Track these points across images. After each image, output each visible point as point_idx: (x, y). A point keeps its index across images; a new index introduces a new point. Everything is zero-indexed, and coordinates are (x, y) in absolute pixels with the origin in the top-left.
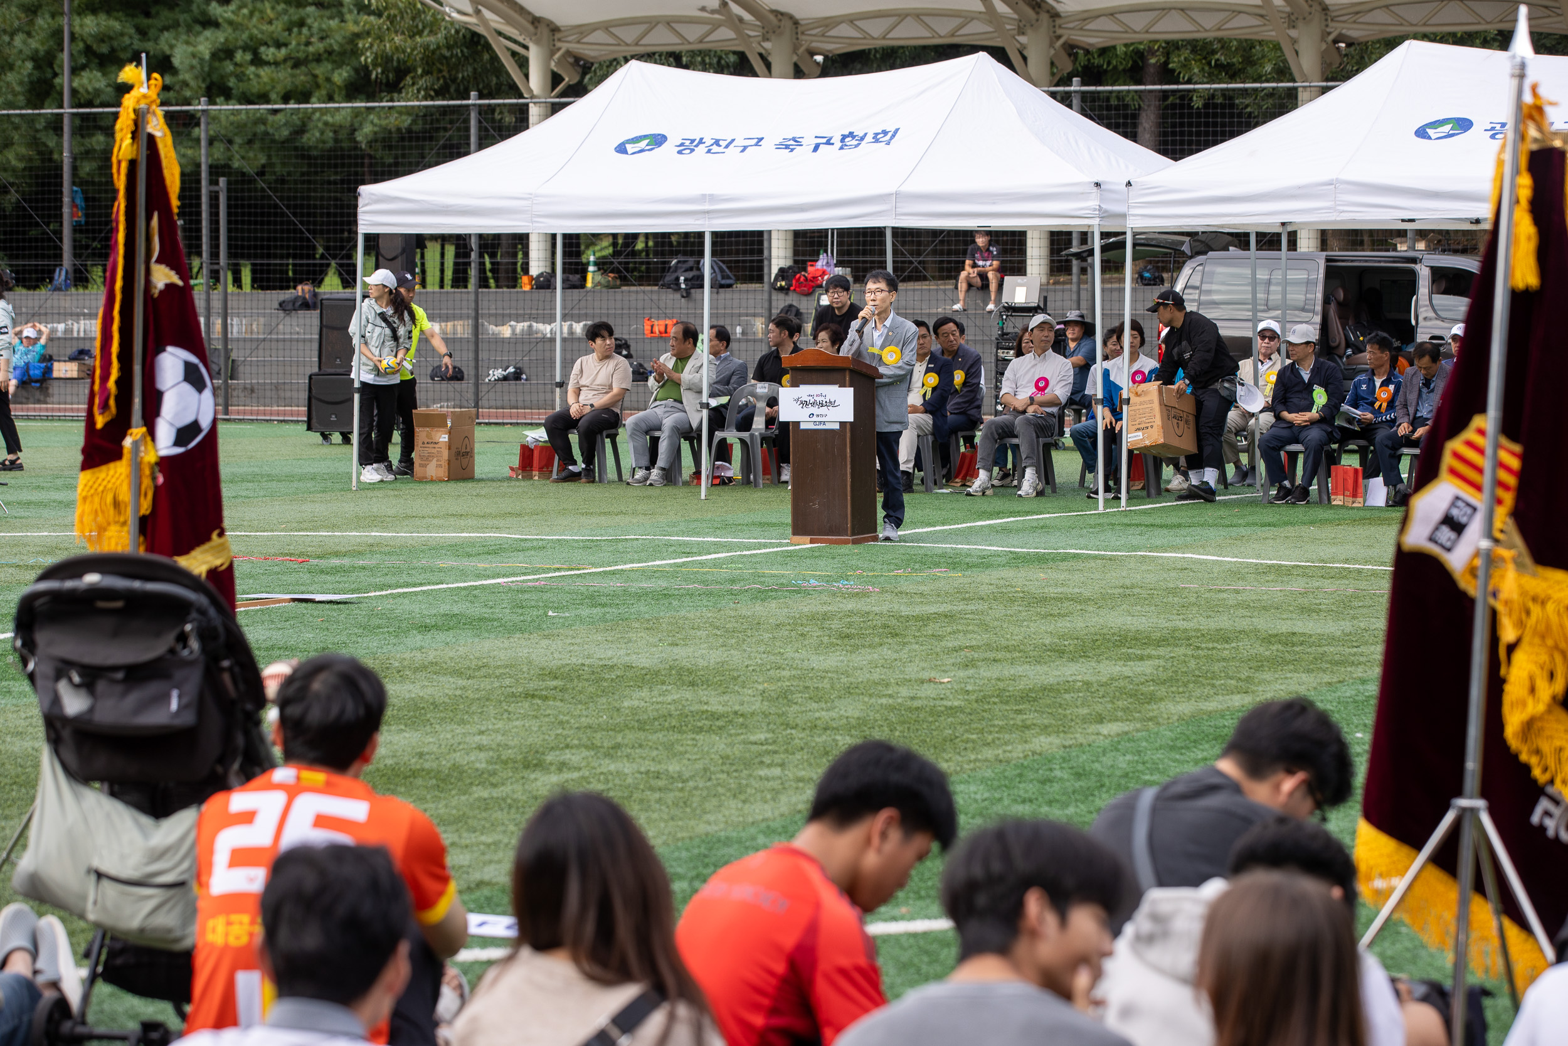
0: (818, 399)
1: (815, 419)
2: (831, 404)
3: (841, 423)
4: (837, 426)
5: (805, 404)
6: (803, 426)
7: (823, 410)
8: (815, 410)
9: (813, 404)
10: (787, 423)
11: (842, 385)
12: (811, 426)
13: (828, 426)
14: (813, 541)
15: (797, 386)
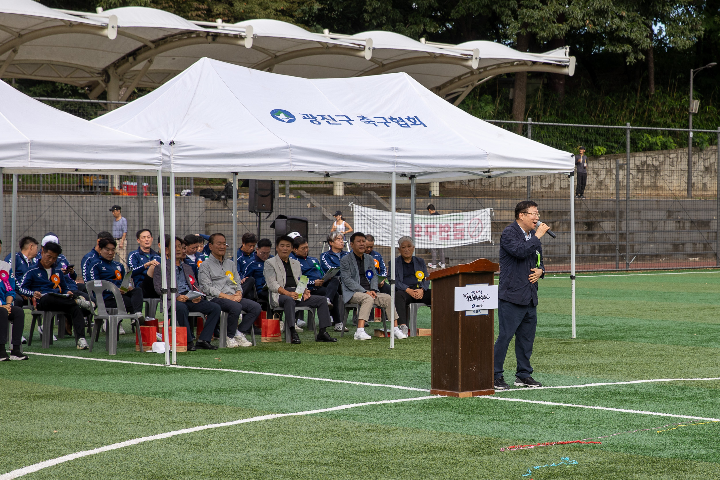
0: (477, 294)
1: (475, 308)
2: (485, 297)
3: (489, 310)
4: (487, 313)
5: (469, 298)
7: (480, 302)
8: (475, 302)
9: (474, 298)
11: (491, 283)
12: (472, 314)
13: (482, 313)
14: (474, 395)
15: (465, 286)
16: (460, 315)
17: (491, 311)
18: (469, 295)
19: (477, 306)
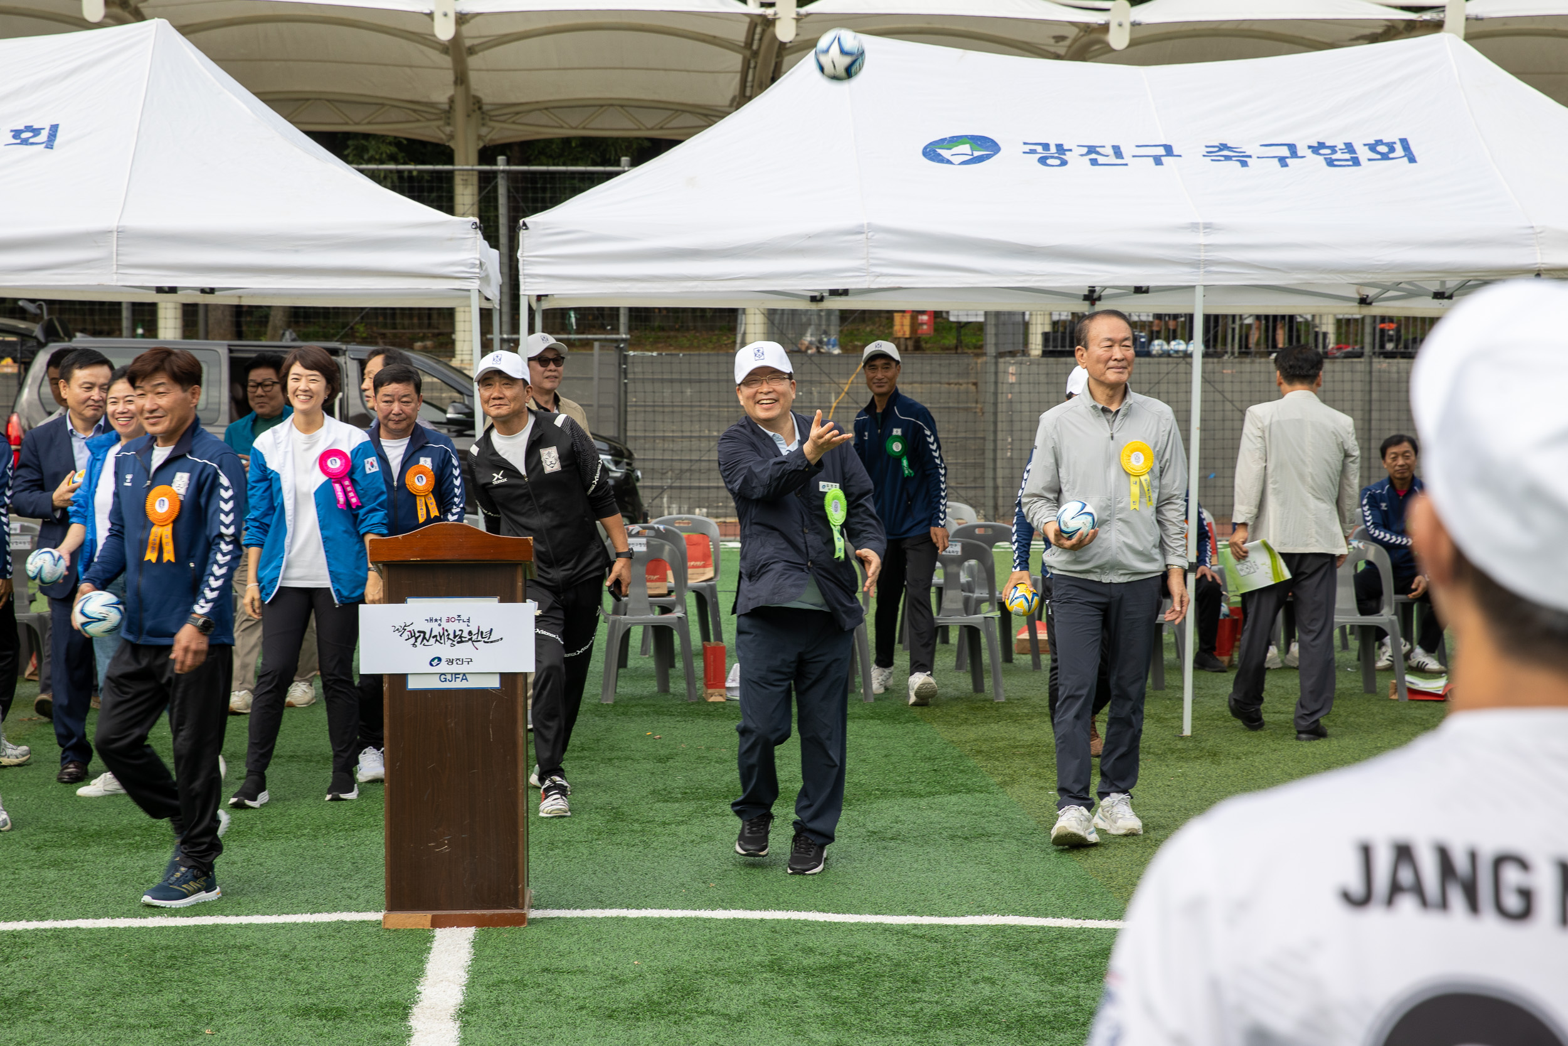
0: (452, 627)
1: (443, 668)
2: (484, 636)
3: (502, 675)
4: (494, 683)
5: (420, 637)
6: (413, 684)
7: (464, 650)
8: (445, 650)
9: (439, 638)
10: (378, 679)
11: (508, 597)
12: (435, 684)
13: (473, 683)
14: (436, 923)
15: (402, 600)
16: (386, 686)
17: (508, 679)
18: (416, 628)
19: (450, 662)
